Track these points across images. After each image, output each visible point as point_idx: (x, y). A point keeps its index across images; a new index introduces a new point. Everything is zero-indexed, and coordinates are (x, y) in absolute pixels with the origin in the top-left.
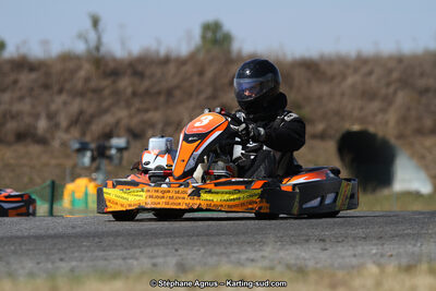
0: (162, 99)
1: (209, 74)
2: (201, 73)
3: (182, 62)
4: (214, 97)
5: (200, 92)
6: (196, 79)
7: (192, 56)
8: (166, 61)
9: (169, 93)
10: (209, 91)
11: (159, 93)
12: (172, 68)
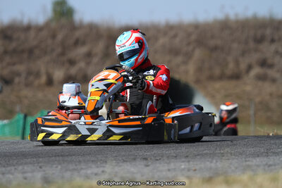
0: (25, 56)
1: (60, 37)
2: (54, 36)
3: (39, 29)
4: (63, 54)
5: (53, 50)
6: (50, 41)
7: (47, 24)
8: (28, 28)
9: (31, 51)
10: (59, 50)
11: (23, 51)
12: (32, 34)
